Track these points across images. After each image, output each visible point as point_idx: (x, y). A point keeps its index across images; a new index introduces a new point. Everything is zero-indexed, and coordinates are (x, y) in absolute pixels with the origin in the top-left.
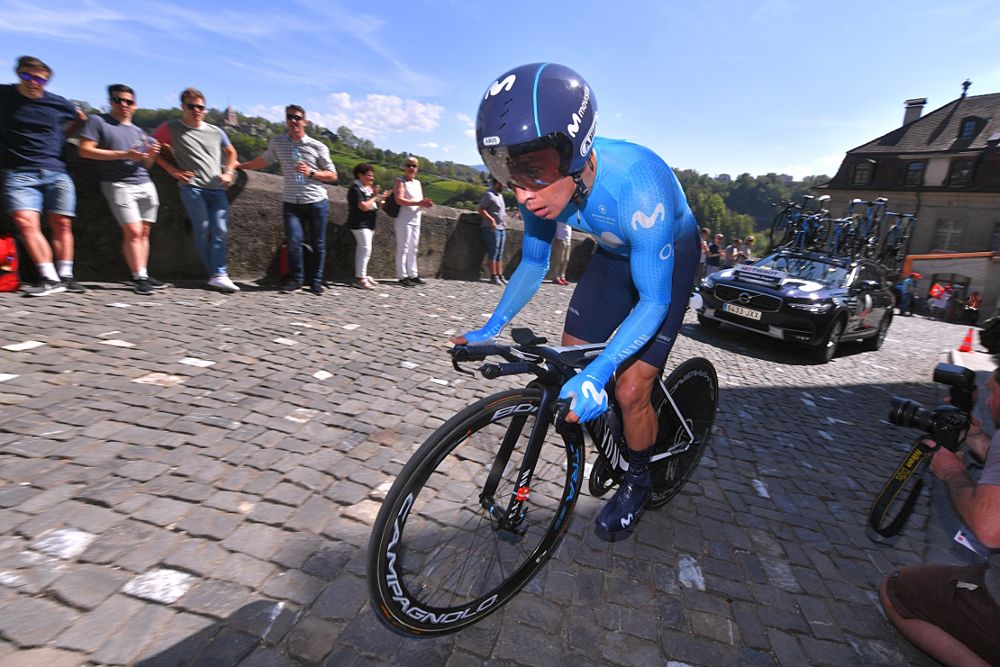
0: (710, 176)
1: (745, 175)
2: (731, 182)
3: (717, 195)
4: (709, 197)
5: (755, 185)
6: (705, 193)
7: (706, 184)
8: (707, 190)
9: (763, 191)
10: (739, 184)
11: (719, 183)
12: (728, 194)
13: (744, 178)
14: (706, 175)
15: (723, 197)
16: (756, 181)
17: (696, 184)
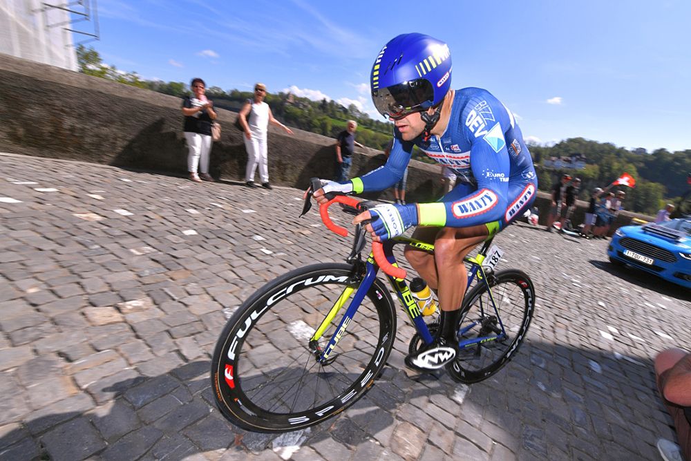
0: (627, 149)
1: (662, 150)
2: (646, 155)
3: (631, 165)
4: (623, 167)
5: (670, 159)
6: (620, 162)
7: (622, 155)
8: (621, 160)
9: (678, 164)
10: (655, 157)
11: (635, 155)
12: (642, 165)
13: (660, 153)
14: (622, 148)
15: (636, 167)
16: (670, 155)
17: (613, 155)
